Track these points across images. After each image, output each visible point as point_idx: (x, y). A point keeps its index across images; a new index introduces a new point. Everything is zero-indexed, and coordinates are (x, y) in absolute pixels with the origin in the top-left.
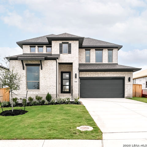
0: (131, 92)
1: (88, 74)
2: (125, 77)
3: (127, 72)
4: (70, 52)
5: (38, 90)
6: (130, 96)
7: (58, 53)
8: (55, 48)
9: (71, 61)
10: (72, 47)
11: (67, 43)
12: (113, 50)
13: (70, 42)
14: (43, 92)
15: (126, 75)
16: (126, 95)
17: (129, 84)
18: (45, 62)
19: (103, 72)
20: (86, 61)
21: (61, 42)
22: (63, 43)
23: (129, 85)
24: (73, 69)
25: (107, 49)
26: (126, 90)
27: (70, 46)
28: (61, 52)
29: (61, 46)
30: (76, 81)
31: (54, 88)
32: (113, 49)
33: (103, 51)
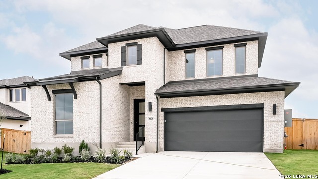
0: (281, 140)
1: (181, 102)
2: (263, 105)
3: (269, 93)
4: (139, 61)
5: (70, 136)
6: (276, 148)
7: (119, 65)
8: (114, 56)
9: (142, 78)
10: (143, 51)
11: (135, 44)
12: (246, 44)
13: (139, 41)
14: (78, 139)
15: (267, 100)
16: (267, 146)
17: (275, 120)
18: (81, 85)
19: (213, 97)
20: (187, 76)
21: (123, 44)
22: (128, 45)
23: (275, 123)
24: (146, 93)
25: (232, 45)
26: (266, 134)
27: (140, 49)
28: (124, 62)
29: (124, 51)
30: (151, 116)
31: (96, 131)
32: (248, 42)
33: (224, 49)
